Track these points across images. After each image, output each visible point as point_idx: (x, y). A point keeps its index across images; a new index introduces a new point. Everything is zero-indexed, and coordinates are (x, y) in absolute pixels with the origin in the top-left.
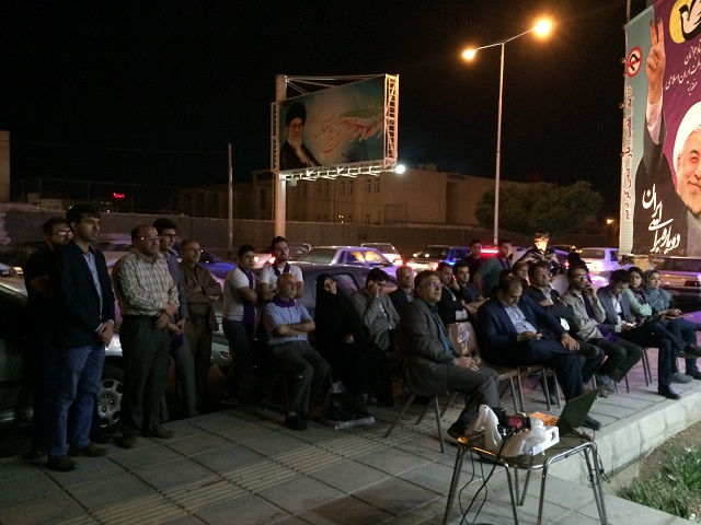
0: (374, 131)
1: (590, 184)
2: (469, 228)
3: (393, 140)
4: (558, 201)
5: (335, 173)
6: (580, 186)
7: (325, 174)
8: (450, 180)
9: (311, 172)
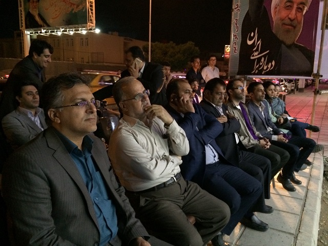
0: (81, 7)
1: (194, 43)
3: (92, 13)
4: (179, 52)
5: (60, 31)
6: (190, 44)
7: (54, 32)
8: (125, 41)
9: (45, 30)
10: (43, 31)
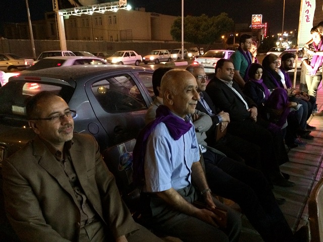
1: (227, 14)
2: (163, 42)
4: (213, 24)
5: (92, 10)
6: (223, 15)
7: (86, 11)
8: (152, 16)
9: (78, 10)
10: (76, 11)
